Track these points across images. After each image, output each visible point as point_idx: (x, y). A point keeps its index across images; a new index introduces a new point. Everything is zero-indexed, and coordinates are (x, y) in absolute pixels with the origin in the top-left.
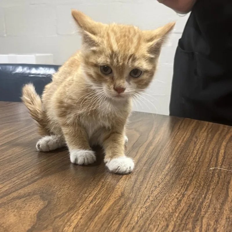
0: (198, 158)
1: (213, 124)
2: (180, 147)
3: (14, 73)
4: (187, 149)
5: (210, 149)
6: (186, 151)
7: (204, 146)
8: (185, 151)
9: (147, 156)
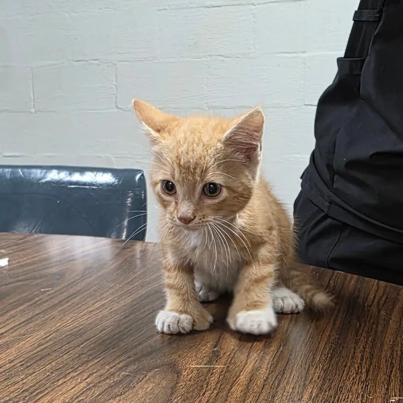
0: (364, 370)
1: (386, 286)
2: (329, 342)
3: (44, 181)
4: (343, 347)
5: (386, 348)
6: (341, 352)
7: (374, 340)
8: (339, 352)
9: (268, 364)
